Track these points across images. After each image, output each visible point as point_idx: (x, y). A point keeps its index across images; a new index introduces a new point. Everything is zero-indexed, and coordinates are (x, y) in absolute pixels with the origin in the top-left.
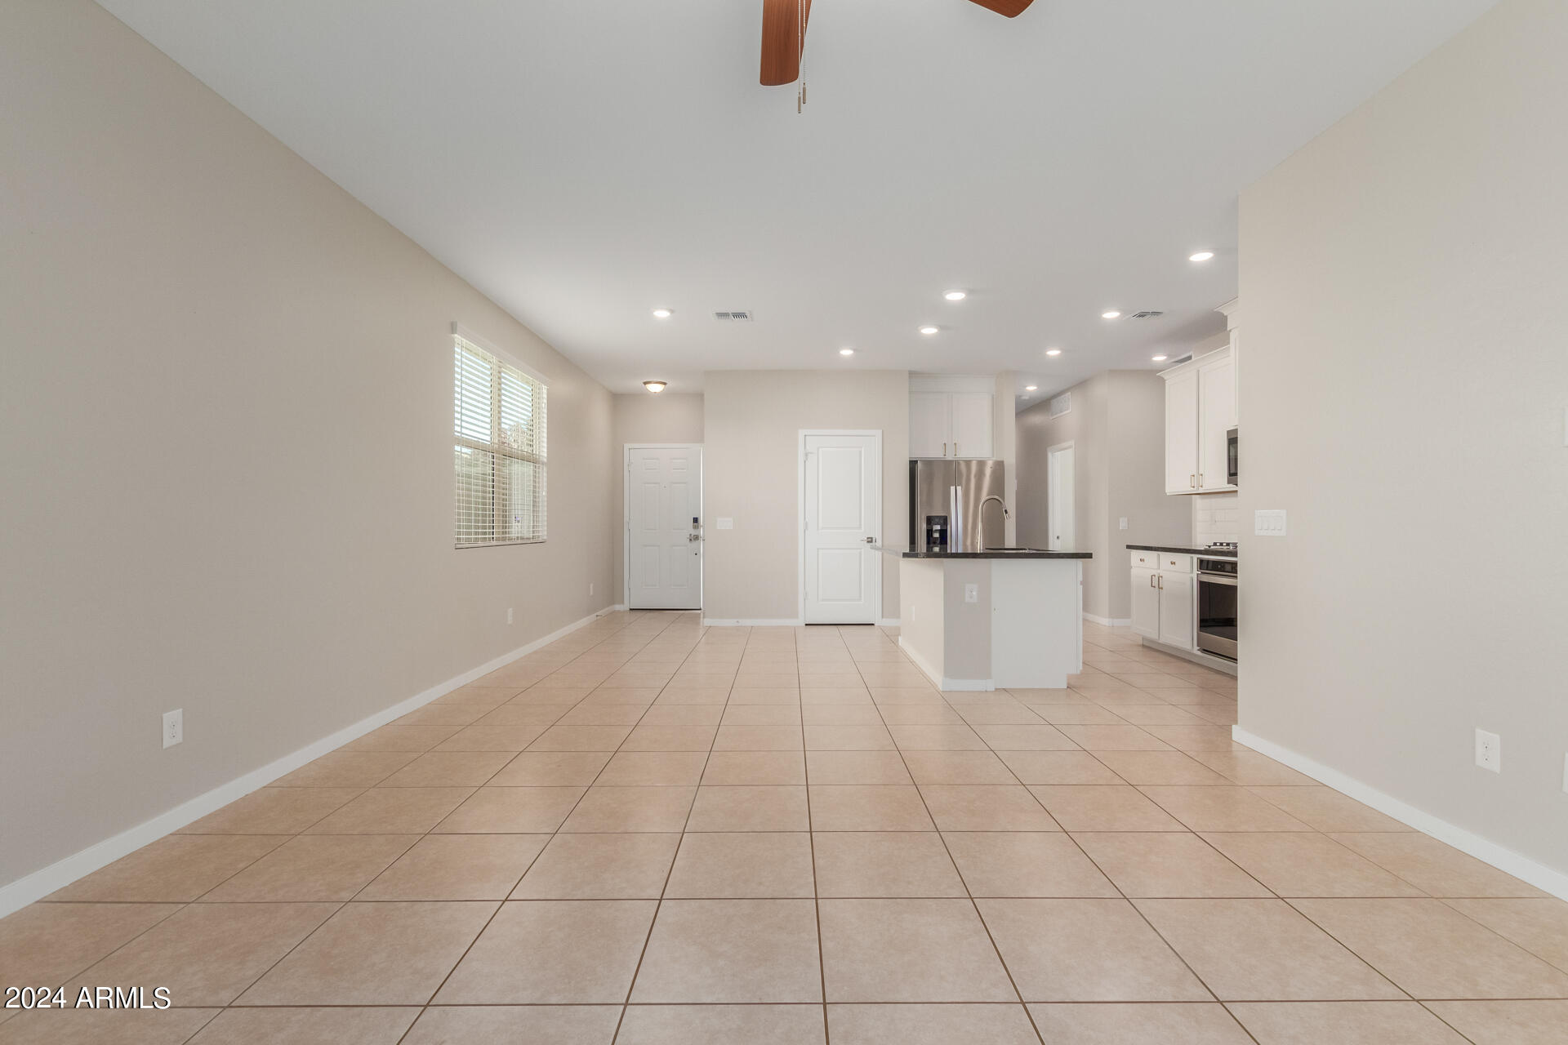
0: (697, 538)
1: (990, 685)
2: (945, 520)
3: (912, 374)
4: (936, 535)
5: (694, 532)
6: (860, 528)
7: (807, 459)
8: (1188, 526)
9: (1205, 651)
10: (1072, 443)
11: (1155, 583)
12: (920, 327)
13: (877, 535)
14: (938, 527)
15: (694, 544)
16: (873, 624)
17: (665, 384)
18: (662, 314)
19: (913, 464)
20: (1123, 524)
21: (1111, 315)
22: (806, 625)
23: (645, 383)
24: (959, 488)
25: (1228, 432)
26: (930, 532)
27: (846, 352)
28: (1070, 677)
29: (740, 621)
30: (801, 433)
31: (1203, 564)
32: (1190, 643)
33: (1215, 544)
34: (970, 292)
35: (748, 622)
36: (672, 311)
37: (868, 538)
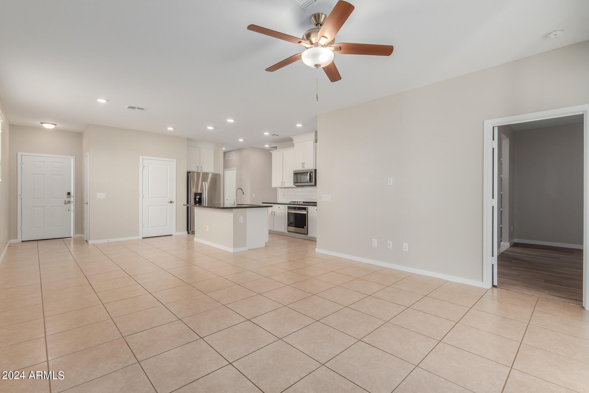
0: (69, 202)
1: (246, 249)
2: (201, 194)
3: (188, 139)
4: (197, 200)
5: (67, 200)
6: (167, 197)
7: (143, 168)
8: (276, 196)
9: (289, 231)
10: (235, 168)
11: (273, 214)
12: (207, 126)
13: (174, 200)
14: (198, 197)
15: (68, 205)
16: (172, 235)
17: (56, 125)
18: (102, 101)
19: (188, 173)
20: (254, 195)
21: (266, 134)
22: (143, 238)
23: (41, 123)
24: (206, 183)
25: (294, 171)
26: (195, 199)
27: (170, 129)
28: (266, 243)
29: (109, 240)
30: (141, 158)
31: (289, 208)
32: (284, 229)
33: (291, 202)
34: (235, 120)
35: (112, 240)
36: (108, 101)
37: (170, 201)
